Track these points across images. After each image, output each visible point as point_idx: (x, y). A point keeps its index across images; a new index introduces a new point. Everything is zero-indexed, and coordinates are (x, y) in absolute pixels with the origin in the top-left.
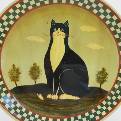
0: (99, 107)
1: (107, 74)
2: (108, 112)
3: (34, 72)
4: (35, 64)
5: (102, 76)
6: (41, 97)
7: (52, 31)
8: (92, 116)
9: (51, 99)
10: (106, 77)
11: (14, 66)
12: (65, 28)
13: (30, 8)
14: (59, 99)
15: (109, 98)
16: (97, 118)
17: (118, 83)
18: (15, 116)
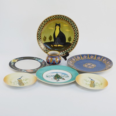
0: (69, 48)
2: (72, 49)
3: (50, 38)
4: (51, 36)
5: (70, 39)
6: (52, 46)
7: (56, 26)
8: (67, 51)
11: (45, 36)
12: (59, 25)
13: (50, 20)
15: (72, 45)
16: (69, 51)
17: (74, 41)
18: (45, 51)
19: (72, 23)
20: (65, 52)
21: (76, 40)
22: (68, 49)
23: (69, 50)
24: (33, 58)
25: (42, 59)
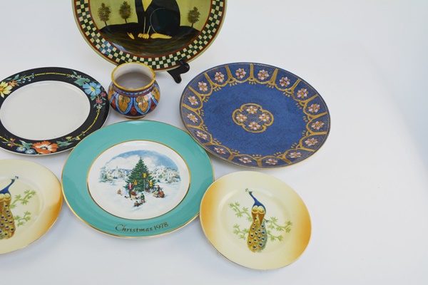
0: (191, 46)
1: (198, 13)
2: (199, 51)
3: (124, 10)
4: (125, 3)
5: (194, 15)
6: (131, 36)
8: (183, 55)
10: (198, 17)
11: (103, 5)
15: (200, 37)
16: (189, 57)
17: (209, 22)
18: (106, 55)
20: (176, 58)
21: (214, 21)
22: (188, 49)
23: (190, 51)
24: (69, 76)
25: (97, 83)
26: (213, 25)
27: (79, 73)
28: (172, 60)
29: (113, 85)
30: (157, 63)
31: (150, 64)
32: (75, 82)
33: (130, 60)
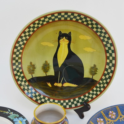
0: (91, 92)
1: (97, 69)
2: (97, 95)
3: (45, 67)
4: (46, 62)
6: (49, 85)
7: (59, 39)
8: (86, 98)
9: (57, 86)
10: (96, 71)
11: (31, 63)
13: (45, 23)
14: (62, 86)
15: (98, 85)
16: (90, 99)
17: (104, 75)
18: (31, 98)
19: (101, 32)
20: (80, 101)
21: (108, 74)
22: (89, 94)
23: (91, 96)
24: (5, 112)
25: (24, 118)
26: (107, 76)
27: (12, 110)
28: (78, 102)
29: (35, 119)
30: (67, 104)
31: (62, 104)
32: (9, 117)
33: (48, 101)
